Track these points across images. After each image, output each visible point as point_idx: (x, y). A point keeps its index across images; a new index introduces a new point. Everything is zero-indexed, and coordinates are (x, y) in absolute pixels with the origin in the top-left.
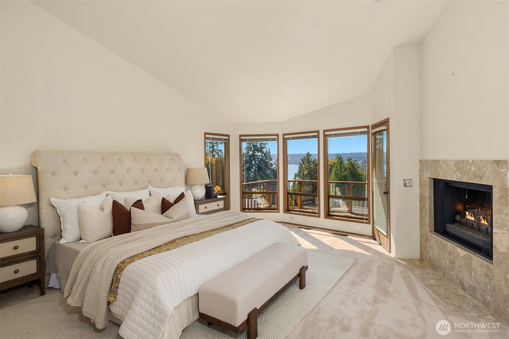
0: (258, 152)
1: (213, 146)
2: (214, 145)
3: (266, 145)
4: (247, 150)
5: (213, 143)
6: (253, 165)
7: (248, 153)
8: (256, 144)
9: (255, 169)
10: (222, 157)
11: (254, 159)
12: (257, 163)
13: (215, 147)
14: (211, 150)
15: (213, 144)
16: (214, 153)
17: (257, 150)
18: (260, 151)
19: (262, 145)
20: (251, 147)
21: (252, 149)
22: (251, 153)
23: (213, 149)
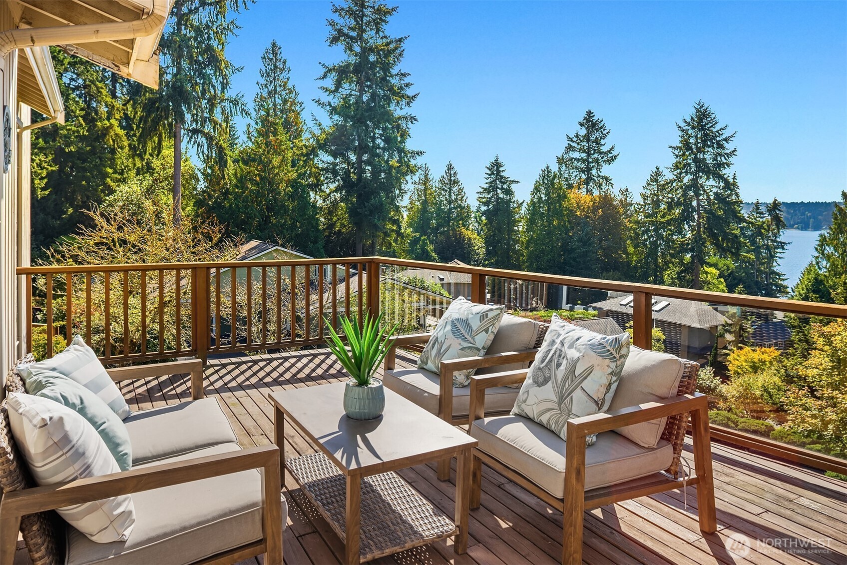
0: (708, 178)
1: (588, 170)
2: (592, 165)
3: (731, 159)
4: (679, 171)
5: (588, 161)
6: (694, 210)
7: (679, 179)
8: (702, 157)
9: (698, 221)
10: (610, 195)
11: (697, 195)
12: (703, 207)
13: (594, 172)
14: (584, 177)
15: (588, 164)
16: (591, 184)
17: (703, 172)
18: (714, 174)
19: (719, 159)
20: (689, 164)
21: (691, 169)
22: (687, 179)
23: (588, 175)
